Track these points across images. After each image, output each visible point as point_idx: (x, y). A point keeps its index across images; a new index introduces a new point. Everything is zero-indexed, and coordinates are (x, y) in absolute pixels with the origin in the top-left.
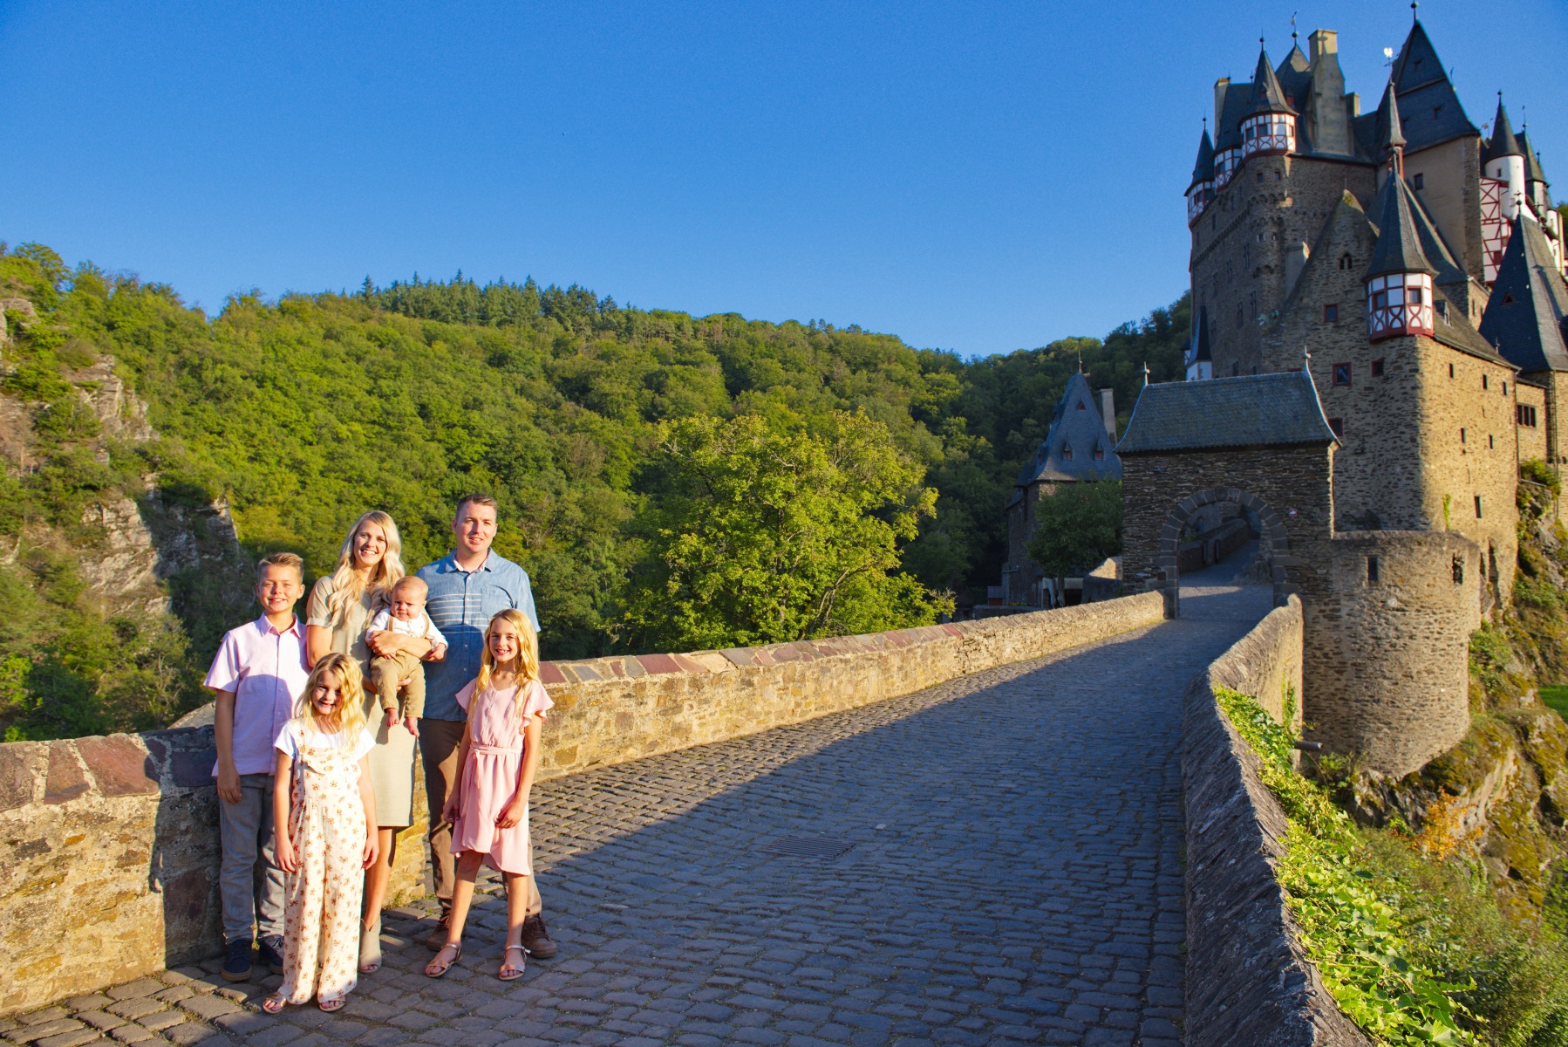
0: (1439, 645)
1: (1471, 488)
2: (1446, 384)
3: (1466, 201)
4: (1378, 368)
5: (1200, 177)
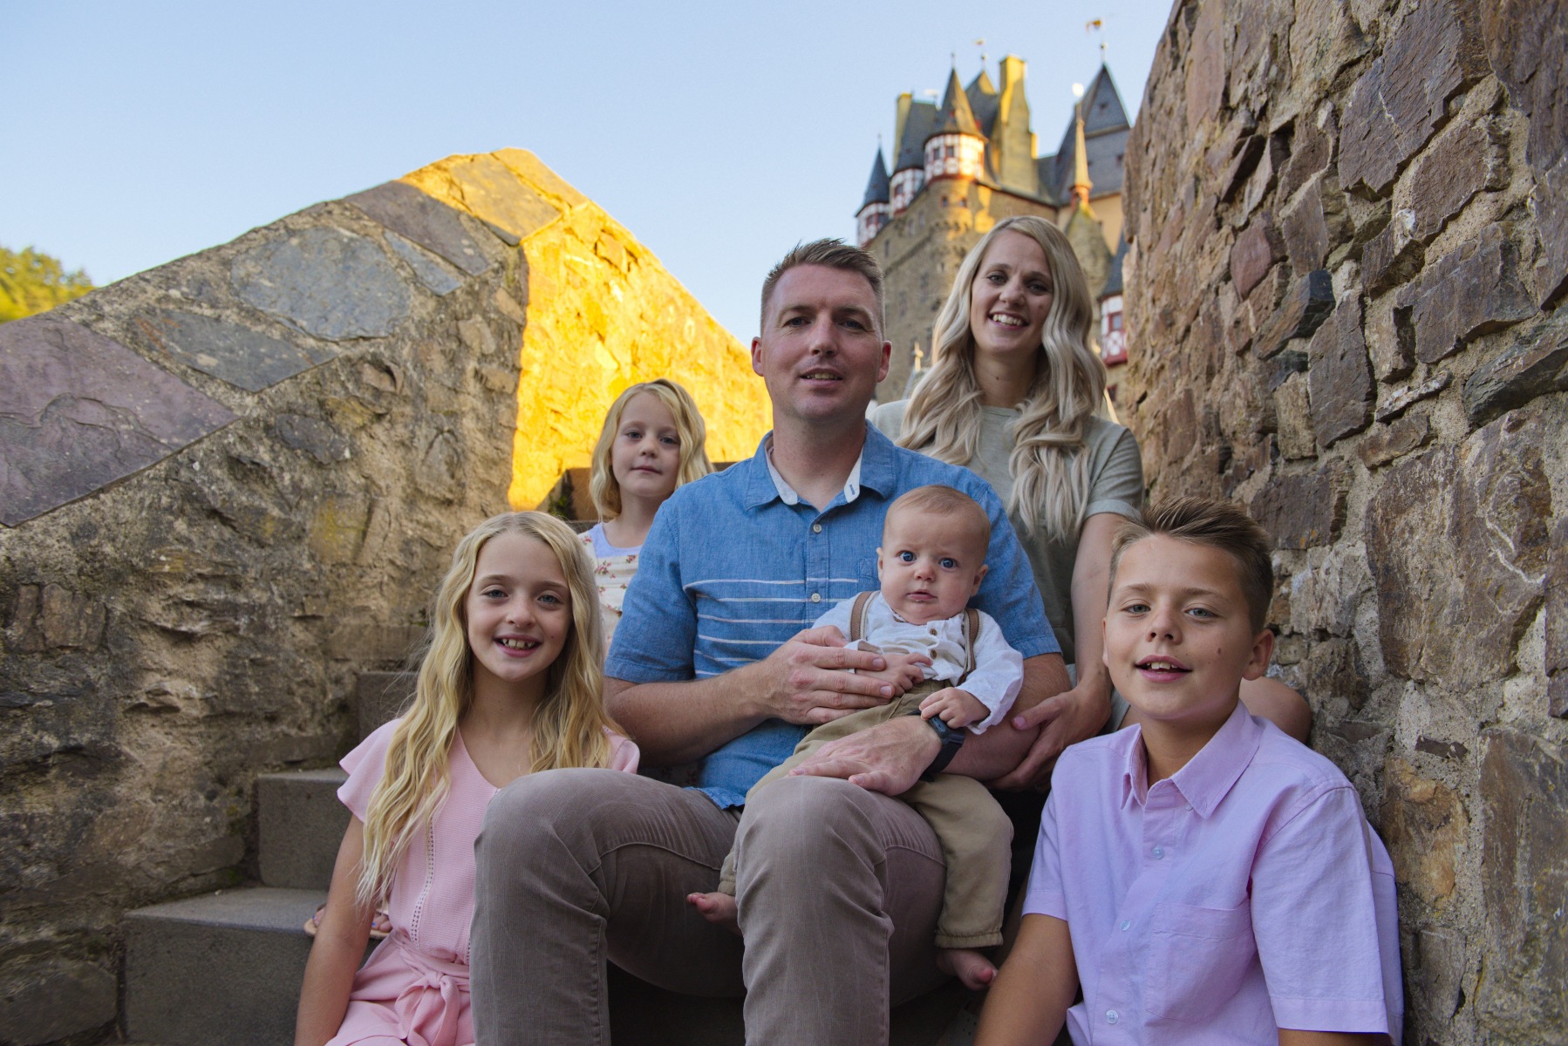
5: (873, 198)
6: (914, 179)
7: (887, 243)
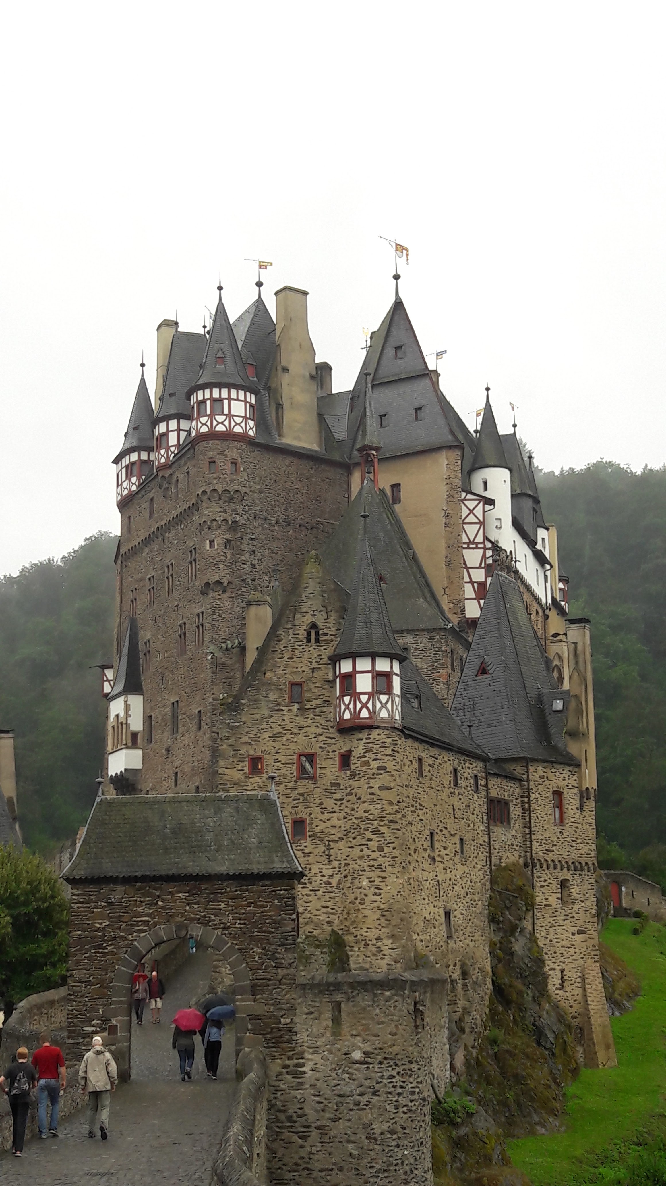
0: (403, 1101)
1: (440, 904)
2: (414, 783)
3: (446, 525)
4: (345, 760)
5: (135, 444)
6: (179, 430)
7: (152, 500)
